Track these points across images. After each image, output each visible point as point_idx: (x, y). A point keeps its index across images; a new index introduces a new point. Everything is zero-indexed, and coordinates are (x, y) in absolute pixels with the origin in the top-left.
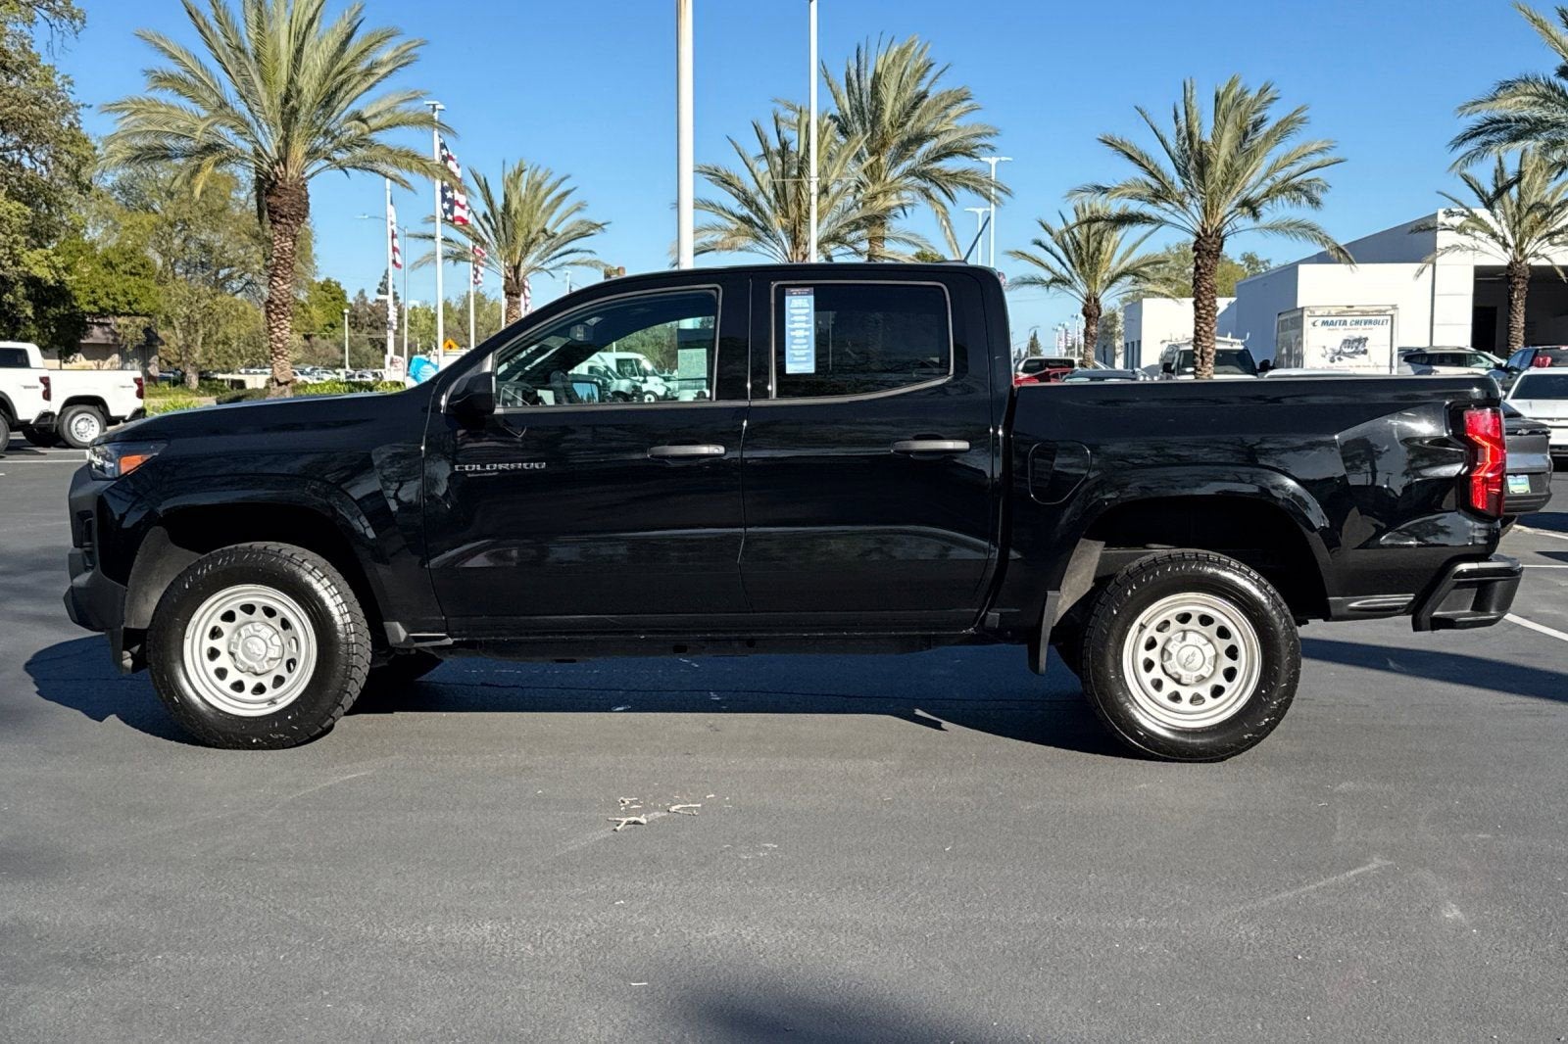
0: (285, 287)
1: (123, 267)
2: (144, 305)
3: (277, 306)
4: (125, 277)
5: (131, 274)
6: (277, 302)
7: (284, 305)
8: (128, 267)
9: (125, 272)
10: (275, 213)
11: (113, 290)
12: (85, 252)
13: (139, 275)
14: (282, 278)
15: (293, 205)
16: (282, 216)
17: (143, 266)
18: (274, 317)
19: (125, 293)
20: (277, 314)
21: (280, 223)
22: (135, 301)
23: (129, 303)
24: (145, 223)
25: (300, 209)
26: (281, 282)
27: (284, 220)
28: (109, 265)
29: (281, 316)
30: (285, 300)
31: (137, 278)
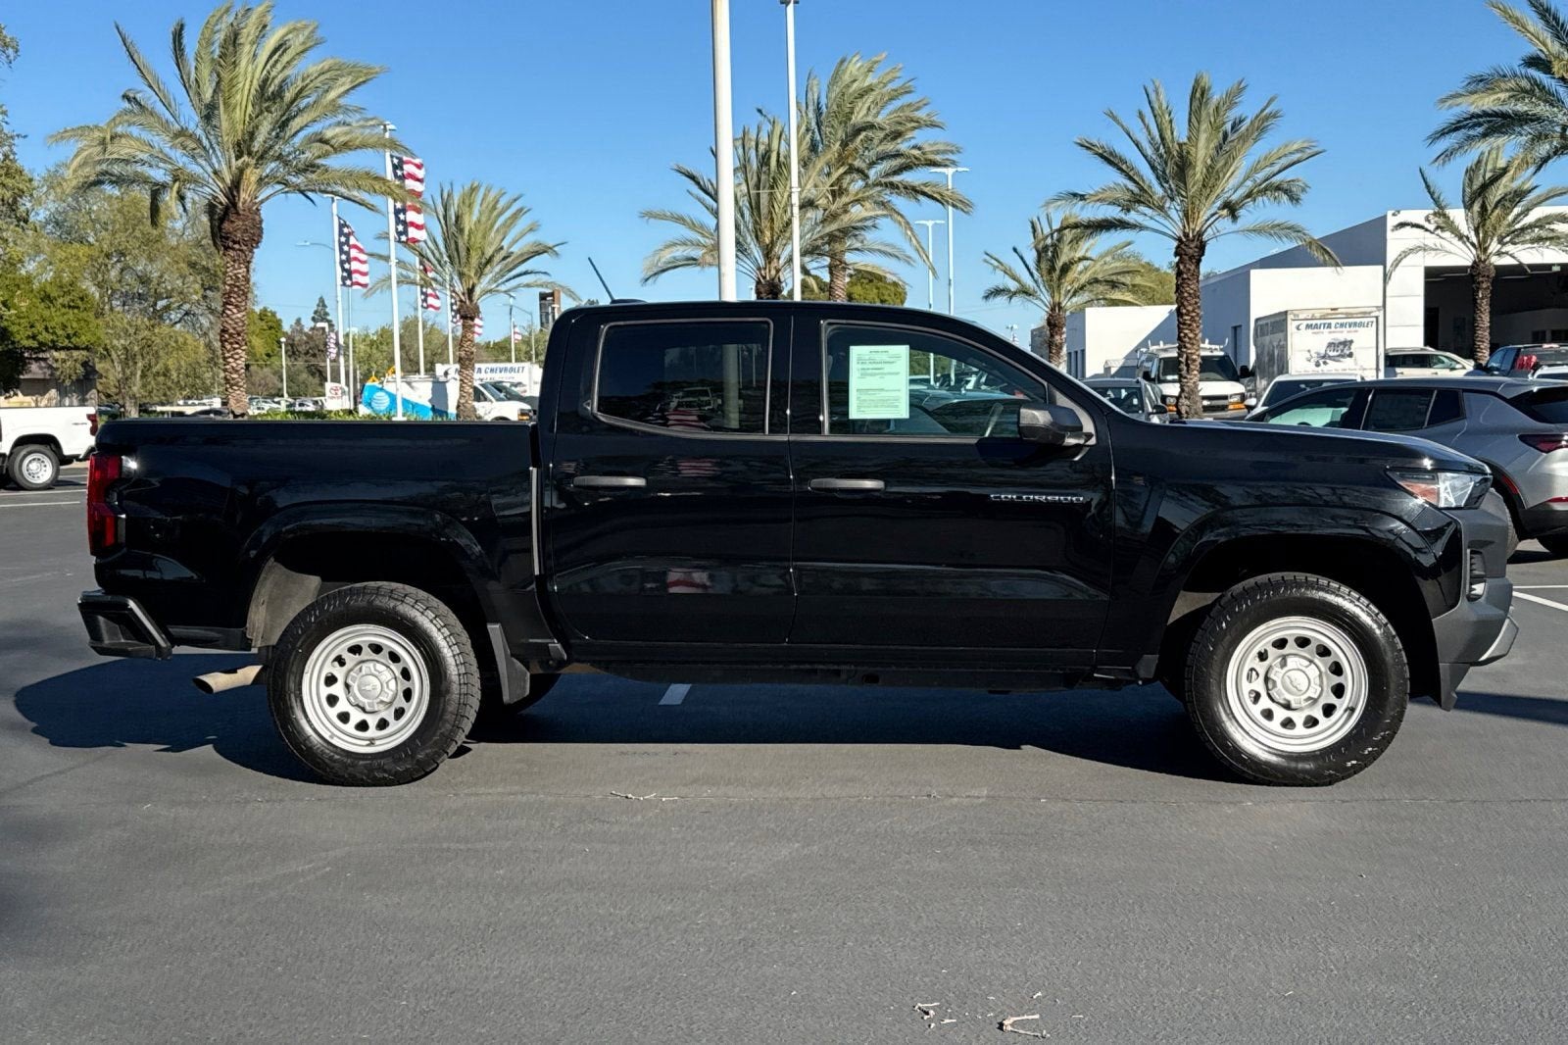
0: (239, 315)
1: (60, 300)
2: (83, 337)
3: (231, 335)
4: (63, 310)
5: (70, 307)
6: (231, 331)
7: (239, 335)
8: (66, 300)
9: (64, 306)
10: (227, 238)
11: (53, 324)
12: (22, 286)
13: (78, 308)
14: (236, 306)
15: (246, 231)
16: (235, 242)
17: (82, 299)
18: (229, 347)
19: (64, 327)
20: (231, 344)
21: (233, 249)
22: (75, 334)
23: (68, 337)
24: (81, 254)
25: (254, 234)
26: (235, 311)
27: (237, 246)
28: (47, 298)
29: (237, 346)
30: (239, 329)
31: (76, 311)
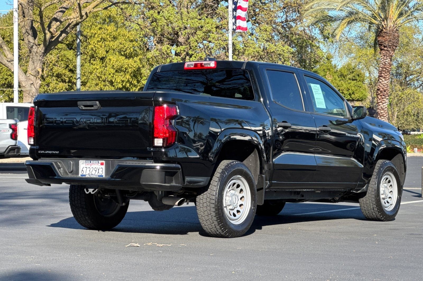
0: (385, 82)
1: (349, 76)
2: (356, 95)
3: (381, 92)
4: (350, 81)
5: (353, 80)
6: (381, 90)
7: (385, 91)
8: (350, 76)
9: (350, 79)
10: (381, 45)
11: (342, 88)
12: (331, 70)
13: (356, 80)
14: (384, 78)
15: (390, 41)
16: (385, 47)
17: (358, 76)
18: (380, 97)
19: (348, 90)
20: (381, 96)
21: (384, 50)
22: (353, 93)
23: (350, 94)
24: (368, 53)
25: (394, 42)
26: (383, 80)
27: (386, 49)
28: (342, 76)
29: (383, 97)
30: (385, 89)
31: (355, 82)
